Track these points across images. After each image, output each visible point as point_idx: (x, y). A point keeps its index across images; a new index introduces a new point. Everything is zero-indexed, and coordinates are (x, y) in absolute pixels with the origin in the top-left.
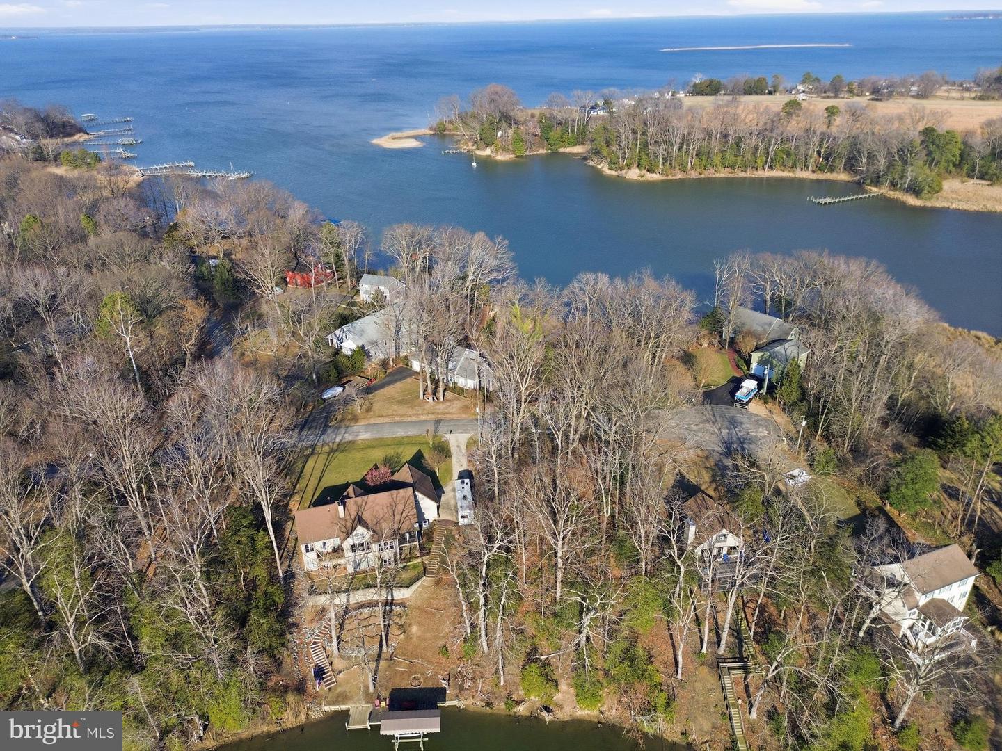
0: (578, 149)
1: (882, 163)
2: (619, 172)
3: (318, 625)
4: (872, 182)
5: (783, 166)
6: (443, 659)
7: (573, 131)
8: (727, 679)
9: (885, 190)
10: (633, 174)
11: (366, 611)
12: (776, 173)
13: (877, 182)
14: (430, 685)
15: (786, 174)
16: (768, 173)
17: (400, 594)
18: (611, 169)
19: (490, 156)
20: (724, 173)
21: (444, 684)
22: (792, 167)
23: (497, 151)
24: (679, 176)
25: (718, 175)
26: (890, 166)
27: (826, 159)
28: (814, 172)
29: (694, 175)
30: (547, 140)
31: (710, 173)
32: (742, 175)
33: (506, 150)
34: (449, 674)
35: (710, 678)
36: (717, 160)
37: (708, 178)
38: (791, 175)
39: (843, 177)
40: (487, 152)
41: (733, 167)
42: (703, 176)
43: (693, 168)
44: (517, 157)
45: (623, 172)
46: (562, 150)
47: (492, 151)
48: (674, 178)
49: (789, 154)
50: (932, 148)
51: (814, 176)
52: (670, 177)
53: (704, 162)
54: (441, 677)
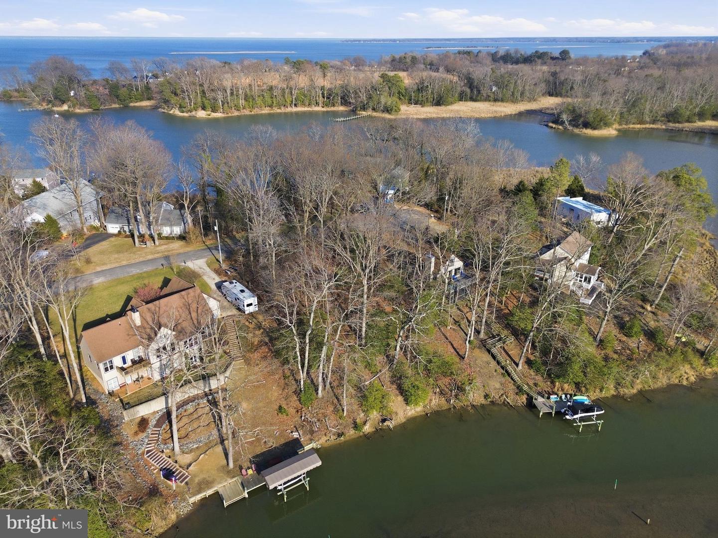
0: (145, 103)
1: (363, 97)
2: (189, 113)
3: (145, 434)
4: (361, 109)
5: (303, 105)
6: (283, 417)
7: (137, 90)
8: (494, 350)
9: (370, 112)
10: (201, 114)
11: (190, 407)
12: (300, 109)
13: (364, 108)
14: (282, 441)
15: (306, 109)
16: (294, 109)
17: (214, 384)
18: (183, 112)
19: (68, 111)
20: (266, 111)
21: (296, 435)
22: (309, 104)
23: (74, 106)
24: (236, 113)
25: (263, 112)
26: (370, 97)
27: (328, 98)
28: (323, 107)
29: (247, 112)
30: (117, 97)
31: (256, 111)
32: (279, 111)
33: (82, 105)
34: (295, 427)
35: (483, 355)
36: (259, 101)
37: (257, 114)
38: (309, 109)
39: (342, 108)
40: (65, 107)
41: (271, 106)
42: (253, 113)
43: (244, 108)
44: (94, 110)
45: (194, 113)
46: (132, 104)
47: (69, 107)
48: (233, 115)
49: (305, 96)
50: (390, 85)
51: (325, 109)
52: (230, 115)
53: (251, 103)
54: (290, 431)
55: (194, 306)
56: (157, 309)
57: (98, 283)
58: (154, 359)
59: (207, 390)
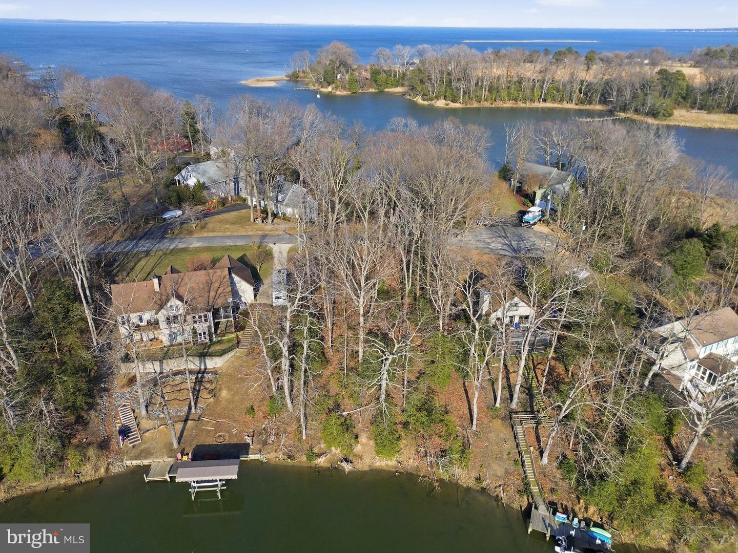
0: (399, 90)
1: (628, 94)
2: (430, 102)
3: (129, 389)
4: (620, 109)
5: (554, 100)
6: (249, 418)
7: (395, 76)
8: (519, 429)
9: (630, 115)
10: (441, 103)
11: (178, 378)
12: (549, 105)
13: (624, 109)
14: (234, 441)
15: (556, 105)
16: (542, 105)
17: (212, 363)
18: (424, 100)
19: (331, 92)
20: (509, 104)
21: (248, 440)
22: (561, 100)
23: (336, 88)
24: (476, 105)
25: (505, 105)
26: (634, 97)
27: (586, 94)
28: (576, 104)
29: (487, 104)
30: (376, 81)
31: (499, 104)
32: (523, 105)
33: (344, 88)
34: (254, 431)
35: (503, 429)
36: (504, 94)
37: (498, 107)
38: (560, 106)
39: (599, 107)
40: (330, 89)
41: (516, 100)
42: (493, 106)
43: (486, 100)
44: (353, 93)
45: (433, 102)
46: (386, 90)
47: (333, 89)
48: (472, 106)
49: (558, 91)
50: (666, 83)
51: (577, 107)
52: (469, 106)
53: (494, 95)
54: (246, 434)
55: (216, 285)
56: (180, 280)
57: (195, 247)
58: (163, 325)
59: (203, 367)
